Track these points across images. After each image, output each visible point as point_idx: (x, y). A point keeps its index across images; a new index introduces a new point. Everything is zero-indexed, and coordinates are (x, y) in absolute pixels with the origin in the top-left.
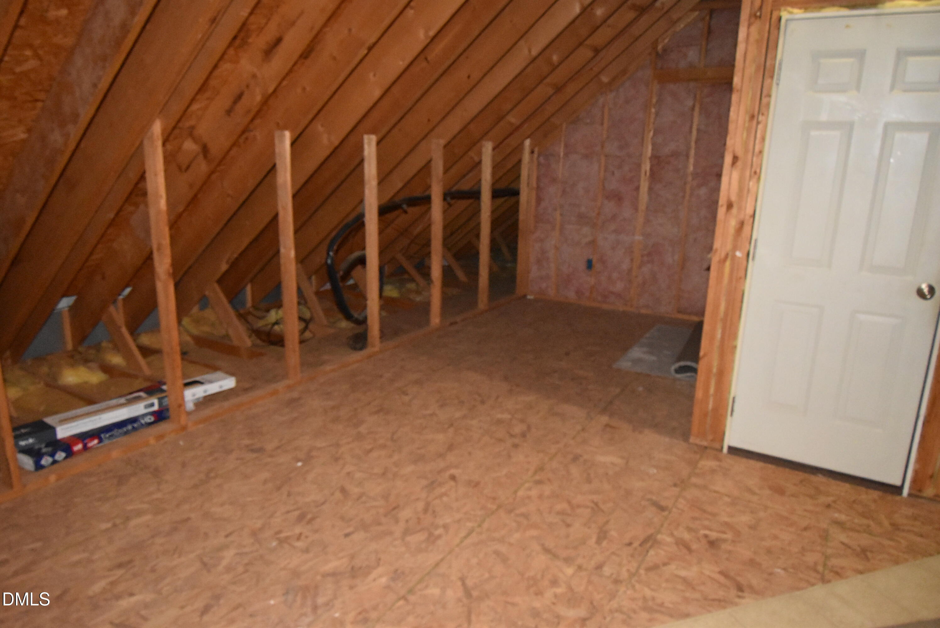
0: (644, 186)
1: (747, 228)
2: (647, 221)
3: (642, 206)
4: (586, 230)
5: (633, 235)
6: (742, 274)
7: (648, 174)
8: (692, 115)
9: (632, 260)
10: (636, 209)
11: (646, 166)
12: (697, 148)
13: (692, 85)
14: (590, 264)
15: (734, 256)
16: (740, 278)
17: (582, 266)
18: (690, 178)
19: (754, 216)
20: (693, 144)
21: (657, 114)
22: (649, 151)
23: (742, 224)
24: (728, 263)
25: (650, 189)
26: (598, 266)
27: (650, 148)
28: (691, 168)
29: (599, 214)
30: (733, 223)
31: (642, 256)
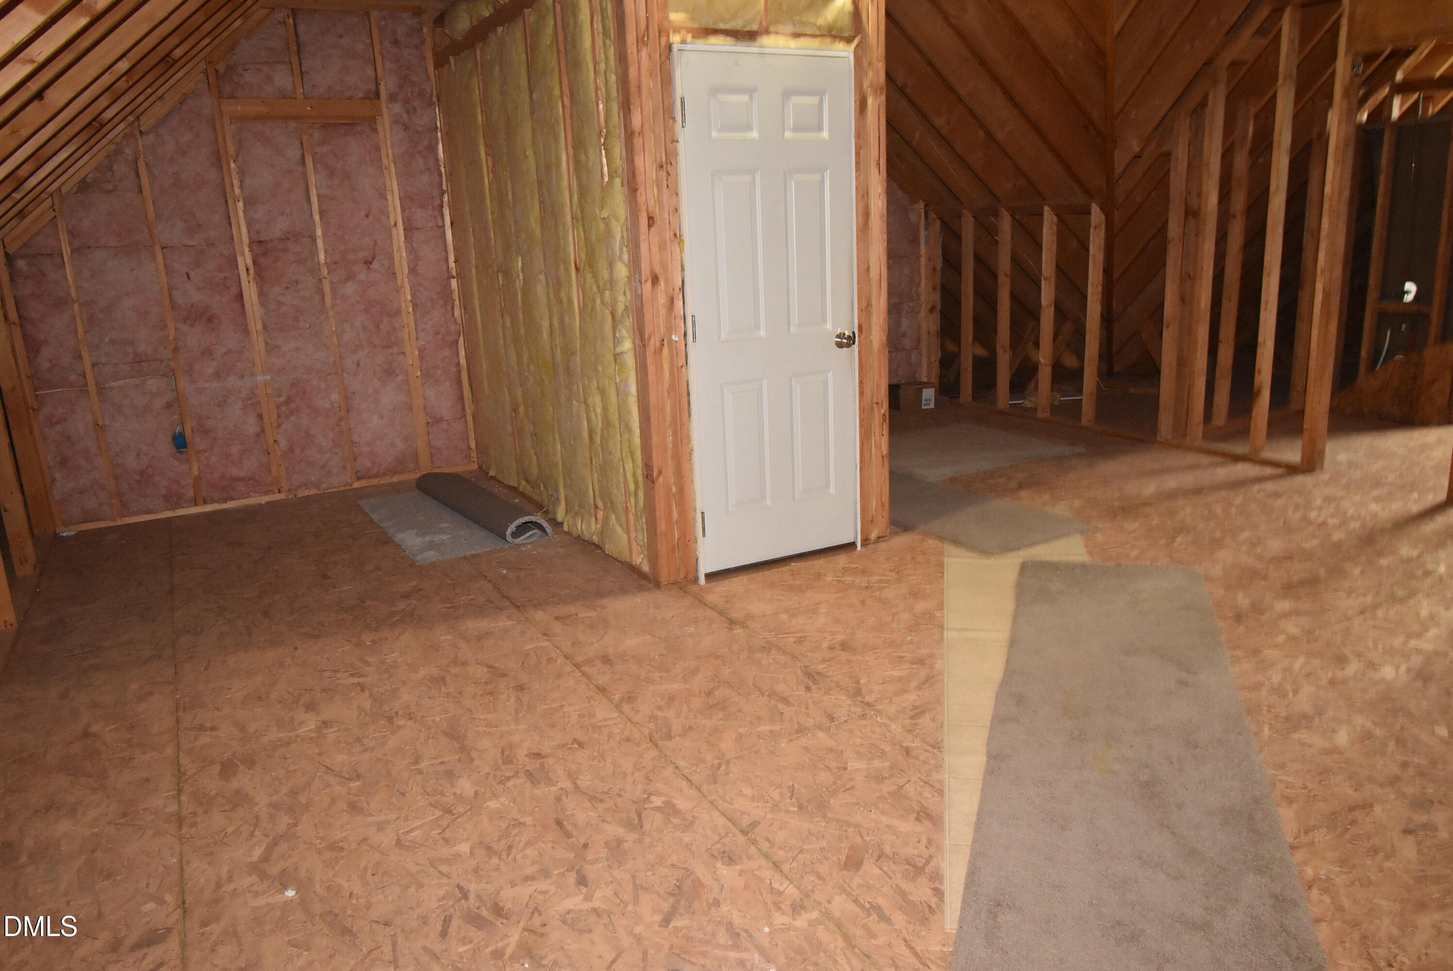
0: (250, 292)
1: (679, 304)
2: (271, 349)
3: (255, 324)
4: (153, 383)
5: (252, 374)
6: (682, 361)
7: (252, 271)
8: (305, 173)
9: (260, 416)
10: (246, 332)
11: (245, 260)
12: (325, 225)
13: (293, 124)
14: (180, 443)
15: (671, 341)
16: (682, 366)
17: (165, 447)
18: (325, 272)
19: (682, 289)
20: (317, 217)
21: (242, 173)
22: (243, 234)
23: (671, 301)
24: (666, 351)
25: (261, 294)
26: (198, 442)
27: (244, 229)
28: (322, 257)
29: (176, 350)
30: (662, 300)
31: (278, 407)
